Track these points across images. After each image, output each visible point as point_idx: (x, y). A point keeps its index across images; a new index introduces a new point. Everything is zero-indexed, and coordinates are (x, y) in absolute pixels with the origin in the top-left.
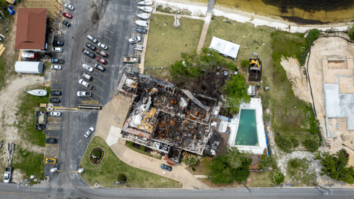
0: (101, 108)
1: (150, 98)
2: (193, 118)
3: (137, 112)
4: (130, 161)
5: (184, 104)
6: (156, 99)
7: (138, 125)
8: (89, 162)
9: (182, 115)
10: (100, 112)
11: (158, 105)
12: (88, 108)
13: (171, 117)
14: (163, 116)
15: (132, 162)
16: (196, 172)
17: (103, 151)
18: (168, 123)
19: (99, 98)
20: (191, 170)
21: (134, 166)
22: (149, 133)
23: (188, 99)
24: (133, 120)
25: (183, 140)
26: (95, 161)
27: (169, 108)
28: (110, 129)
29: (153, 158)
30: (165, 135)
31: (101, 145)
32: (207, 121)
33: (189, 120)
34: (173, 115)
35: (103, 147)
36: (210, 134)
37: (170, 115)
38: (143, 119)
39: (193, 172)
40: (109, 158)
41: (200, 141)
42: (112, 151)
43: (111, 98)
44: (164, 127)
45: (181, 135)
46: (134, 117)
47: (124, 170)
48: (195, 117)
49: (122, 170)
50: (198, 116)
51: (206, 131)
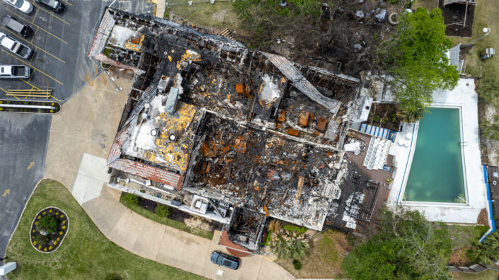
0: (57, 108)
1: (179, 78)
2: (295, 131)
3: (144, 116)
4: (132, 242)
5: (271, 92)
6: (196, 81)
7: (148, 152)
8: (29, 246)
9: (267, 124)
10: (55, 118)
11: (201, 97)
12: (23, 109)
13: (237, 128)
14: (216, 126)
15: (137, 245)
16: (303, 272)
17: (65, 218)
18: (229, 144)
19: (52, 83)
20: (291, 266)
21: (143, 255)
22: (178, 173)
23: (283, 80)
24: (133, 138)
25: (269, 190)
26: (46, 243)
27: (231, 105)
28: (80, 161)
29: (192, 236)
30: (222, 175)
31: (59, 202)
32: (332, 138)
33: (284, 138)
34: (242, 123)
35: (66, 206)
36: (340, 175)
37: (234, 125)
38: (159, 134)
39: (294, 270)
40: (81, 233)
41: (314, 193)
42: (87, 216)
43: (83, 83)
44: (218, 156)
45: (264, 176)
46: (137, 128)
47: (118, 264)
48: (300, 129)
49: (114, 266)
50: (307, 126)
51: (331, 165)
